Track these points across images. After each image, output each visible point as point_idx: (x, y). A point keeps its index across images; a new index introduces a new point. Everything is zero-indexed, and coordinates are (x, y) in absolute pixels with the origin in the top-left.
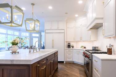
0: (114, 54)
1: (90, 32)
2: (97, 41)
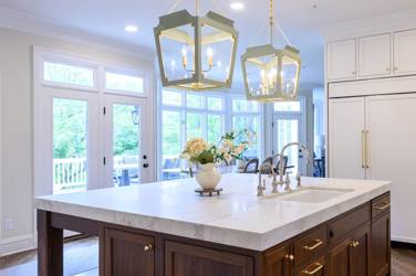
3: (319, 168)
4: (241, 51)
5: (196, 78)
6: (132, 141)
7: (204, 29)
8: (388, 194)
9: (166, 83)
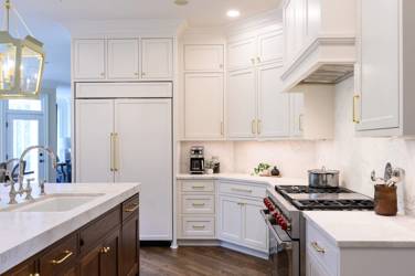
0: (407, 212)
2: (332, 140)
8: (137, 196)
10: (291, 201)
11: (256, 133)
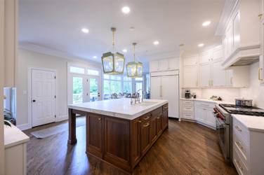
1: (231, 71)
3: (148, 96)
4: (126, 63)
5: (113, 71)
6: (95, 89)
7: (116, 57)
8: (167, 104)
9: (105, 72)
10: (226, 110)
11: (211, 85)
